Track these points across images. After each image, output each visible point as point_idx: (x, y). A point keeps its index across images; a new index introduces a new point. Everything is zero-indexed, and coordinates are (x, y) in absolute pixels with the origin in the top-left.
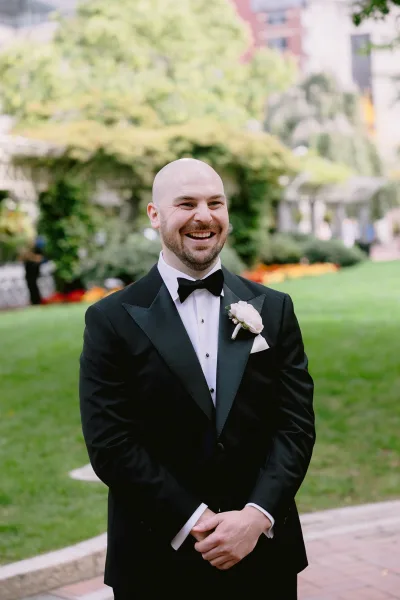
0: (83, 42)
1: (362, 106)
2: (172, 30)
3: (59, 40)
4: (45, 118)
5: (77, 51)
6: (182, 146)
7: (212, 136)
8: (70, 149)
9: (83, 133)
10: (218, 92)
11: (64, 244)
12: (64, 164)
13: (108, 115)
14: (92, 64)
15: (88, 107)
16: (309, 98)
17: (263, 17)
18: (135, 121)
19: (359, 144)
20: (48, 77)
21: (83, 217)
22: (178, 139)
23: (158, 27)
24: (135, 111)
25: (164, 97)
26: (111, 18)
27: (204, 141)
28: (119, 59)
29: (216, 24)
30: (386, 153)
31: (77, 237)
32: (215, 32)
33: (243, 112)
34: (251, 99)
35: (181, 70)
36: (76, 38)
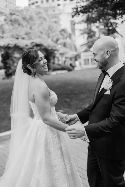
0: (11, 21)
1: (73, 37)
2: (31, 18)
3: (5, 20)
4: (3, 37)
5: (10, 23)
6: (34, 44)
7: (40, 42)
8: (9, 44)
9: (12, 41)
10: (41, 33)
11: (8, 66)
12: (7, 48)
13: (17, 37)
14: (13, 26)
15: (13, 35)
16: (61, 34)
17: (51, 16)
18: (23, 38)
19: (72, 45)
20: (3, 28)
21: (12, 60)
22: (33, 43)
23: (28, 18)
24: (23, 36)
25: (29, 33)
26: (17, 15)
27: (38, 43)
28: (19, 25)
29: (40, 17)
30: (78, 47)
31: (10, 64)
32: (41, 19)
33: (46, 37)
34: (49, 34)
35: (33, 27)
36: (9, 20)
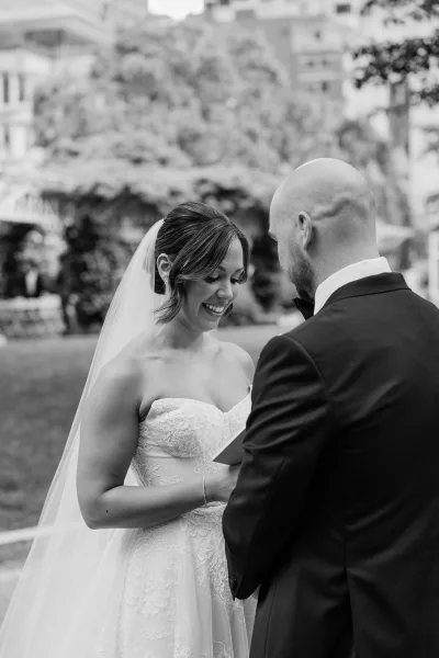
0: (119, 79)
1: (397, 157)
2: (209, 70)
3: (95, 75)
4: (74, 154)
5: (114, 87)
6: (206, 188)
7: (236, 179)
8: (97, 185)
9: (111, 171)
10: (252, 135)
11: (88, 277)
12: (91, 200)
13: (137, 154)
14: (127, 101)
15: (118, 146)
16: (342, 145)
17: (303, 60)
18: (163, 162)
19: (390, 193)
20: (82, 111)
21: (107, 254)
22: (203, 181)
23: (195, 66)
24: (164, 151)
25: (196, 137)
26: (148, 56)
27: (228, 184)
28: (154, 97)
29: (252, 66)
30: (417, 207)
31: (98, 271)
32: (252, 74)
33: (274, 155)
34: (285, 142)
35: (217, 110)
36: (112, 73)
